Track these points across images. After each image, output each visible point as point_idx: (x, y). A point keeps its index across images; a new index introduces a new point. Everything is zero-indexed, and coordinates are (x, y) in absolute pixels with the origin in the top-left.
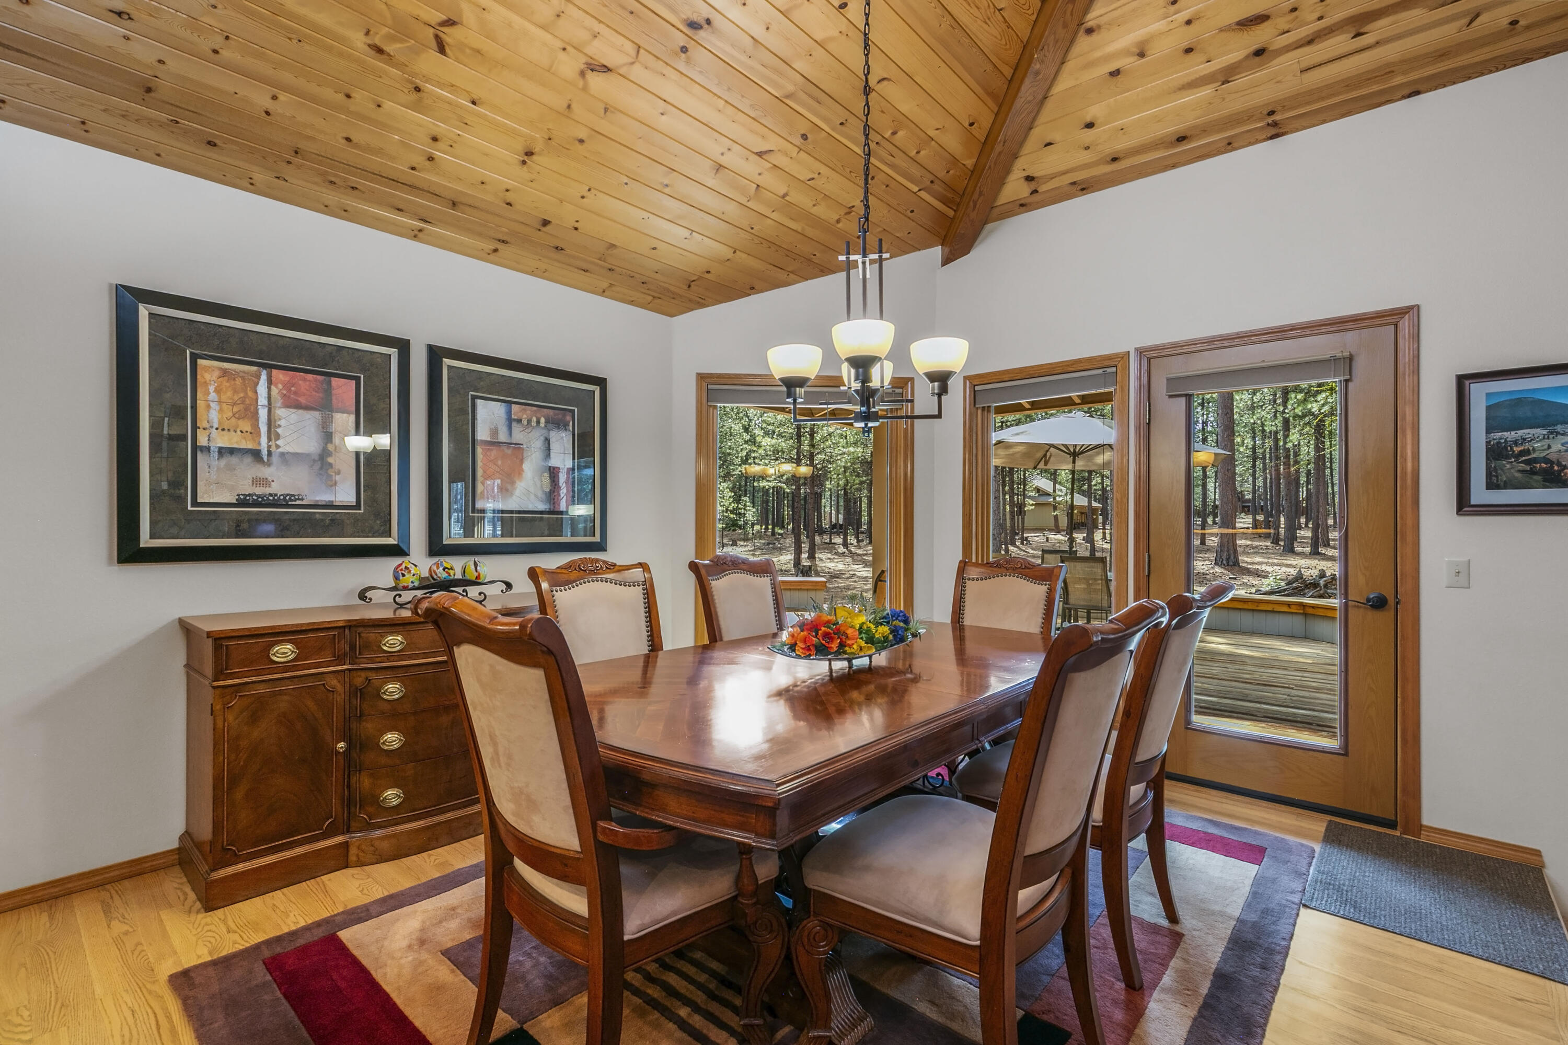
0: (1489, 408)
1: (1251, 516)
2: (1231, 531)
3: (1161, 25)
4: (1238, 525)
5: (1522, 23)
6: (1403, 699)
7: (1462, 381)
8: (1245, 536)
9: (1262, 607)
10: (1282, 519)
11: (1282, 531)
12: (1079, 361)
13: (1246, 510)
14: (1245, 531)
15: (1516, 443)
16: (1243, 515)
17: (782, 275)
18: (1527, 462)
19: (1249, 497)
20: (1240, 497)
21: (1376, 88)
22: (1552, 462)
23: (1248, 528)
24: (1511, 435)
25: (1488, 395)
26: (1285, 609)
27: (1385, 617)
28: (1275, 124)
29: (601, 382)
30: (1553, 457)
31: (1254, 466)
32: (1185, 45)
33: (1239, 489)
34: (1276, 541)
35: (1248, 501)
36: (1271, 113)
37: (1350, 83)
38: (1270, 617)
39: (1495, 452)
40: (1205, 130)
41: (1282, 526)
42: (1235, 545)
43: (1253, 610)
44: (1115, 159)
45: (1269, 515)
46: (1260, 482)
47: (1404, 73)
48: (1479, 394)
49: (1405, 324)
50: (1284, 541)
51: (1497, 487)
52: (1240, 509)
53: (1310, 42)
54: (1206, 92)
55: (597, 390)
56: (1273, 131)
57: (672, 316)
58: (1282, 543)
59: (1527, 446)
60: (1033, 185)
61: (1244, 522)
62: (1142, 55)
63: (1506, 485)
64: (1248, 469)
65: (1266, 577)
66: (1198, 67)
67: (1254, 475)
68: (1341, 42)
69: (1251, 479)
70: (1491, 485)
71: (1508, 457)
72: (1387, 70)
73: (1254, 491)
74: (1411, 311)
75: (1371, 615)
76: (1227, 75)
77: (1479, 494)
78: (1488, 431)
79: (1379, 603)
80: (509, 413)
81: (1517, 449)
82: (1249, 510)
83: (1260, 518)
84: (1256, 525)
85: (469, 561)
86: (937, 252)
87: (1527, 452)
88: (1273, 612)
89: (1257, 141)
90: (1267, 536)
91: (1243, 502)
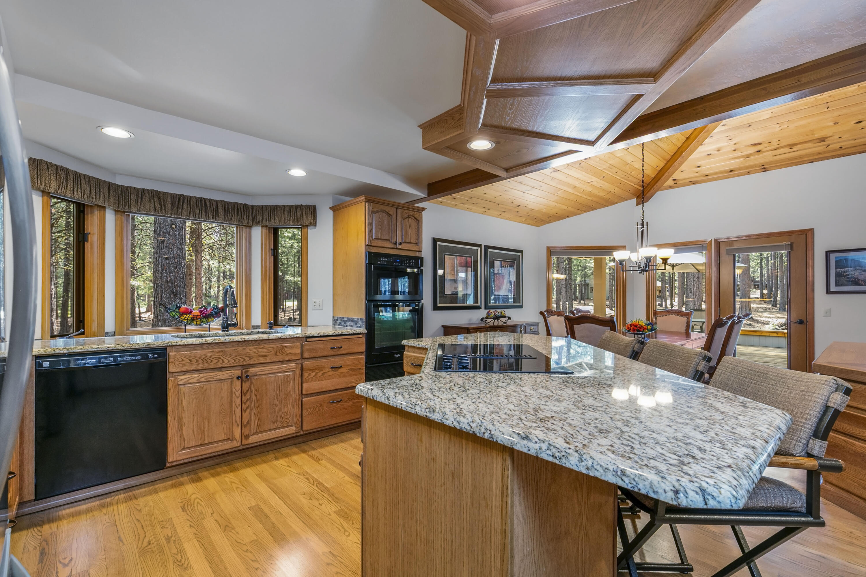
0: (836, 261)
1: (759, 291)
2: (747, 300)
3: (726, 144)
4: (752, 296)
5: (843, 147)
6: (809, 352)
7: (828, 253)
8: (755, 302)
9: (764, 334)
10: (779, 292)
11: (778, 299)
12: (693, 242)
13: (756, 287)
14: (756, 300)
15: (844, 272)
16: (754, 290)
17: (579, 212)
18: (848, 278)
19: (759, 279)
20: (753, 280)
21: (798, 160)
22: (856, 278)
23: (757, 298)
24: (843, 270)
25: (836, 257)
26: (775, 335)
27: (803, 326)
28: (765, 168)
29: (521, 252)
30: (855, 277)
31: (761, 262)
32: (734, 149)
33: (752, 275)
34: (775, 305)
35: (758, 282)
36: (763, 165)
37: (789, 159)
38: (768, 338)
39: (838, 275)
40: (740, 169)
41: (779, 296)
42: (749, 307)
43: (759, 336)
44: (707, 176)
45: (770, 290)
46: (765, 271)
47: (807, 157)
48: (833, 256)
49: (809, 235)
50: (780, 305)
51: (839, 286)
52: (753, 287)
53: (775, 150)
54: (742, 159)
55: (520, 254)
56: (764, 170)
57: (538, 226)
58: (778, 306)
59: (848, 273)
60: (675, 182)
61: (755, 294)
62: (719, 151)
63: (841, 285)
64: (757, 264)
65: (768, 324)
66: (737, 154)
67: (761, 267)
68: (786, 150)
69: (759, 269)
70: (837, 285)
71: (842, 276)
72: (802, 157)
73: (761, 276)
74: (812, 231)
75: (798, 325)
76: (748, 156)
77: (833, 288)
78: (836, 269)
79: (801, 322)
80: (501, 264)
81: (845, 274)
82: (758, 287)
83: (765, 292)
84: (762, 296)
85: (502, 310)
86: (635, 200)
87: (848, 275)
88: (769, 336)
89: (758, 172)
90: (769, 302)
91: (755, 282)
